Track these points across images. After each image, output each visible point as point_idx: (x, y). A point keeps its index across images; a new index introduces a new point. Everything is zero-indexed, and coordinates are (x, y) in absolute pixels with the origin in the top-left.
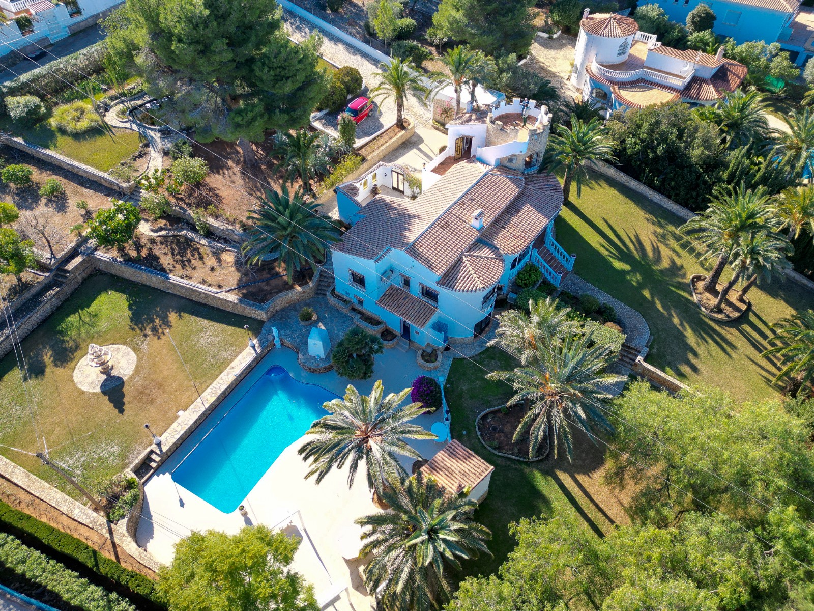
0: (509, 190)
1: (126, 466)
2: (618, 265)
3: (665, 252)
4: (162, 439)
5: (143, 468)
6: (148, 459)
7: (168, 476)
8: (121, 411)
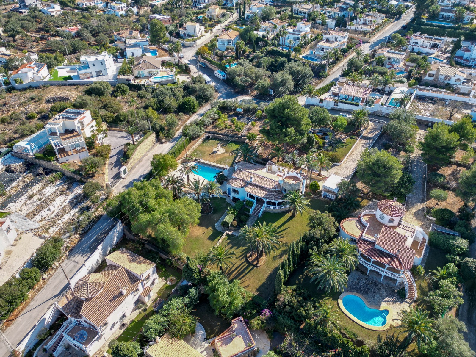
0: (271, 186)
4: (202, 161)
6: (198, 160)
8: (209, 155)
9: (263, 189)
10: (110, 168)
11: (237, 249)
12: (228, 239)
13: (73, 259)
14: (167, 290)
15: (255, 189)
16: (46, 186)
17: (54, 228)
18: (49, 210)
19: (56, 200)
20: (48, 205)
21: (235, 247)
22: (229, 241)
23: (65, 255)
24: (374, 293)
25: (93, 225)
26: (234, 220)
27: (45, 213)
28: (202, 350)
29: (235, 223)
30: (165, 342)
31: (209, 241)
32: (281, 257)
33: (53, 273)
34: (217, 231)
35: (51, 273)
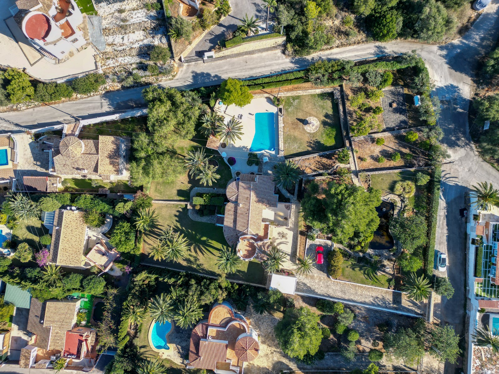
0: (239, 228)
1: (283, 108)
2: (204, 238)
3: (193, 254)
4: (282, 118)
5: (280, 110)
6: (281, 112)
7: (275, 113)
8: (297, 119)
9: (235, 221)
10: (207, 38)
11: (176, 221)
12: (183, 209)
13: (103, 101)
14: (124, 186)
15: (232, 213)
16: (142, 8)
17: (112, 62)
18: (123, 38)
19: (136, 32)
20: (125, 33)
21: (177, 219)
22: (181, 210)
23: (101, 92)
24: (181, 337)
25: (137, 86)
26: (200, 205)
27: (118, 39)
28: (96, 235)
29: (198, 208)
30: (78, 217)
31: (176, 192)
32: (184, 260)
33: (86, 98)
34: (190, 192)
35: (84, 96)
